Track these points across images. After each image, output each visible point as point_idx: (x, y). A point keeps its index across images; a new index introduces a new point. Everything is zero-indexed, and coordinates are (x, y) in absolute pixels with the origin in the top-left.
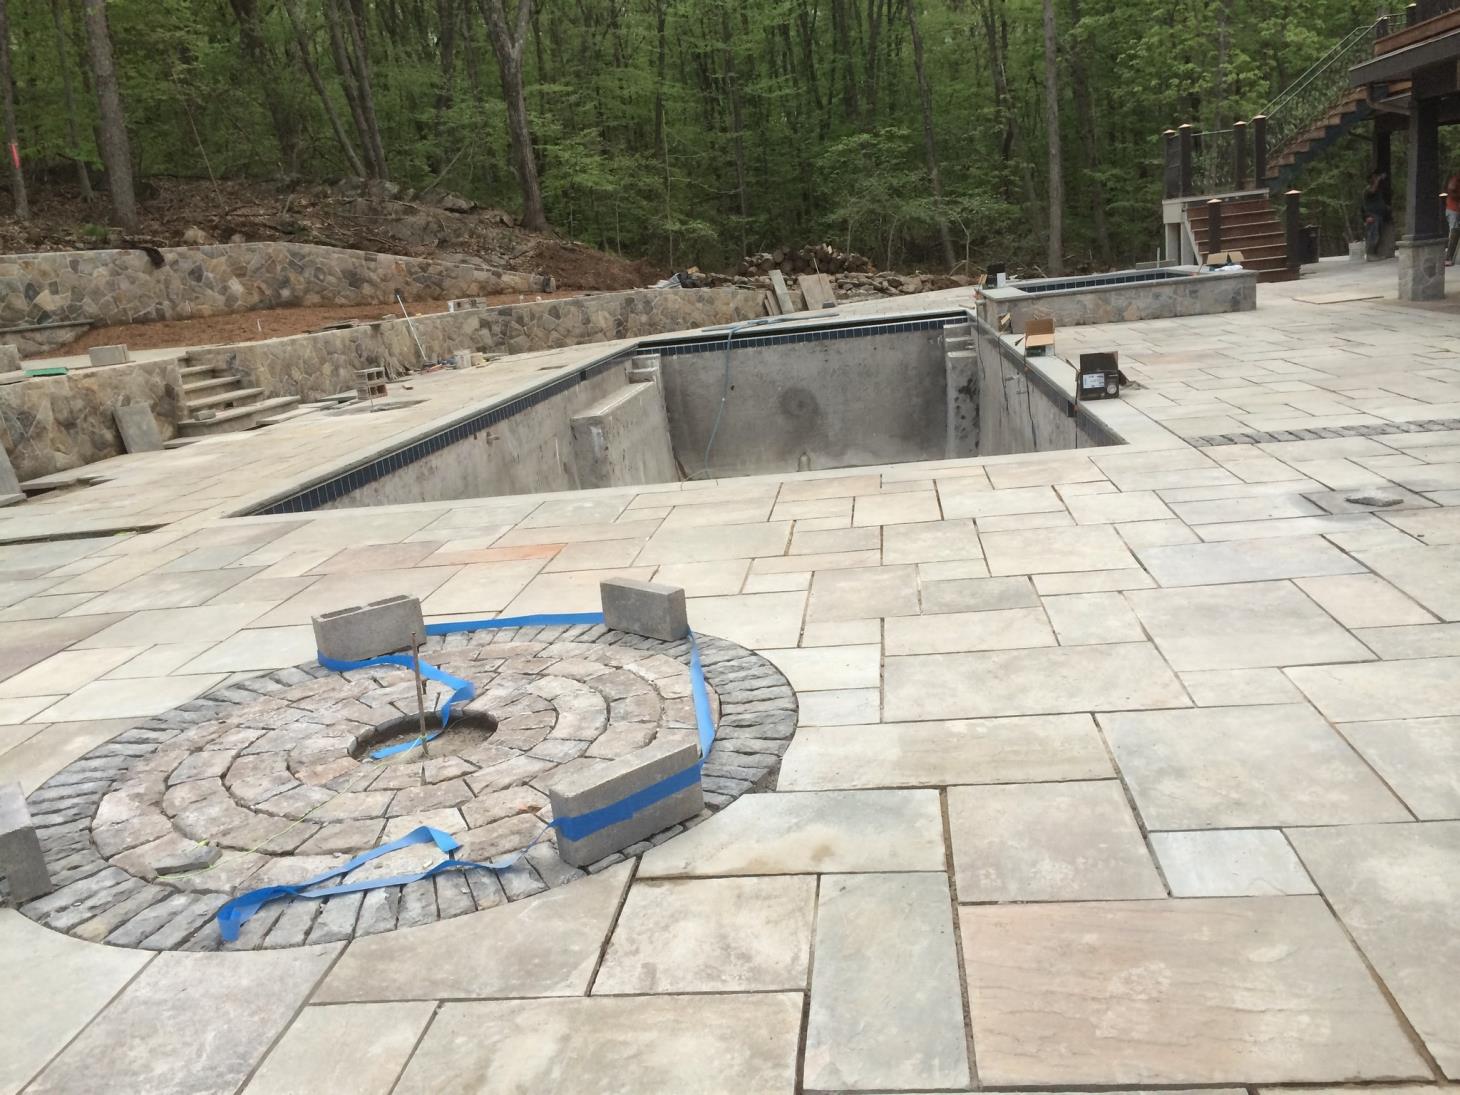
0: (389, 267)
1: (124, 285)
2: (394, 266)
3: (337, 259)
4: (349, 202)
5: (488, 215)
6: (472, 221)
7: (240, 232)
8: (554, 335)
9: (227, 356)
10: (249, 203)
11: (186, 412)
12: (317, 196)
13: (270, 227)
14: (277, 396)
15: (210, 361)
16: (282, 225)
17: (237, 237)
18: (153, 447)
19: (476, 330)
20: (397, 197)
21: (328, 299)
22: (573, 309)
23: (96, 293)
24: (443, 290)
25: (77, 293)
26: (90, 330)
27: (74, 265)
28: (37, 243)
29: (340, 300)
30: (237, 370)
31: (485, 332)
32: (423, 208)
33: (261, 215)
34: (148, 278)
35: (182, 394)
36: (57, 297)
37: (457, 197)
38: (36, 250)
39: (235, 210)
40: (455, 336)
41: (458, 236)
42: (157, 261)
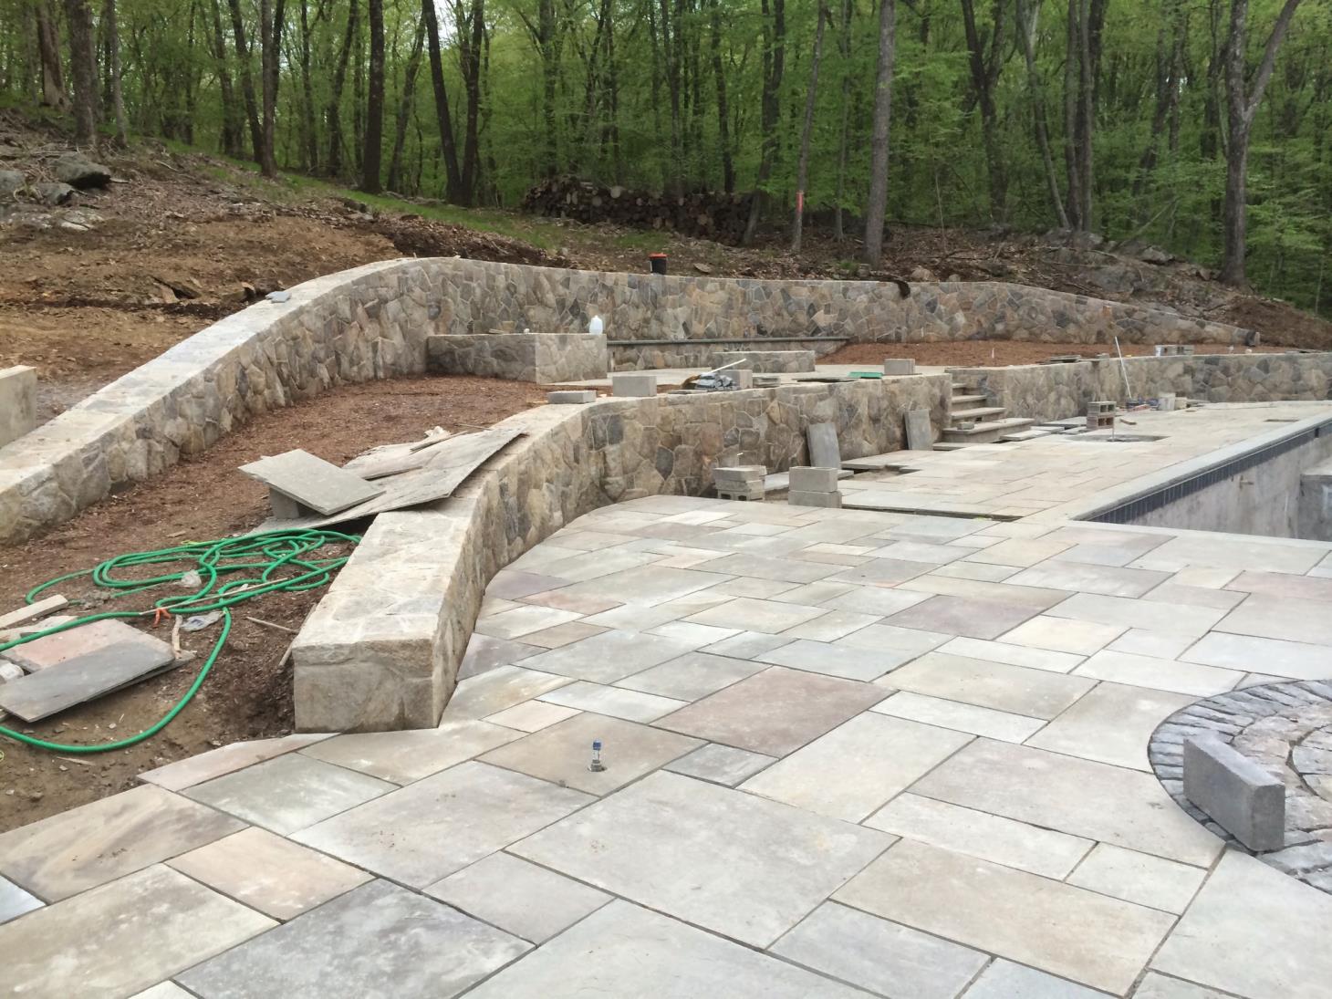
0: (1096, 311)
1: (877, 311)
2: (1101, 310)
3: (1049, 300)
4: (1054, 251)
5: (1185, 268)
6: (1169, 273)
7: (958, 273)
8: (1259, 388)
9: (979, 377)
10: (965, 249)
11: (950, 421)
12: (1025, 245)
13: (983, 270)
14: (1013, 416)
15: (963, 380)
16: (993, 268)
17: (953, 277)
18: (926, 447)
19: (1179, 375)
20: (1099, 248)
21: (1036, 335)
22: (1285, 365)
23: (856, 316)
24: (1144, 335)
25: (843, 314)
26: (846, 345)
27: (845, 290)
28: (805, 272)
29: (1045, 337)
30: (986, 390)
31: (1188, 378)
32: (1123, 258)
33: (975, 259)
34: (895, 306)
35: (950, 405)
36: (828, 316)
37: (1157, 249)
38: (805, 278)
39: (954, 253)
40: (1157, 379)
41: (1154, 286)
42: (904, 292)
